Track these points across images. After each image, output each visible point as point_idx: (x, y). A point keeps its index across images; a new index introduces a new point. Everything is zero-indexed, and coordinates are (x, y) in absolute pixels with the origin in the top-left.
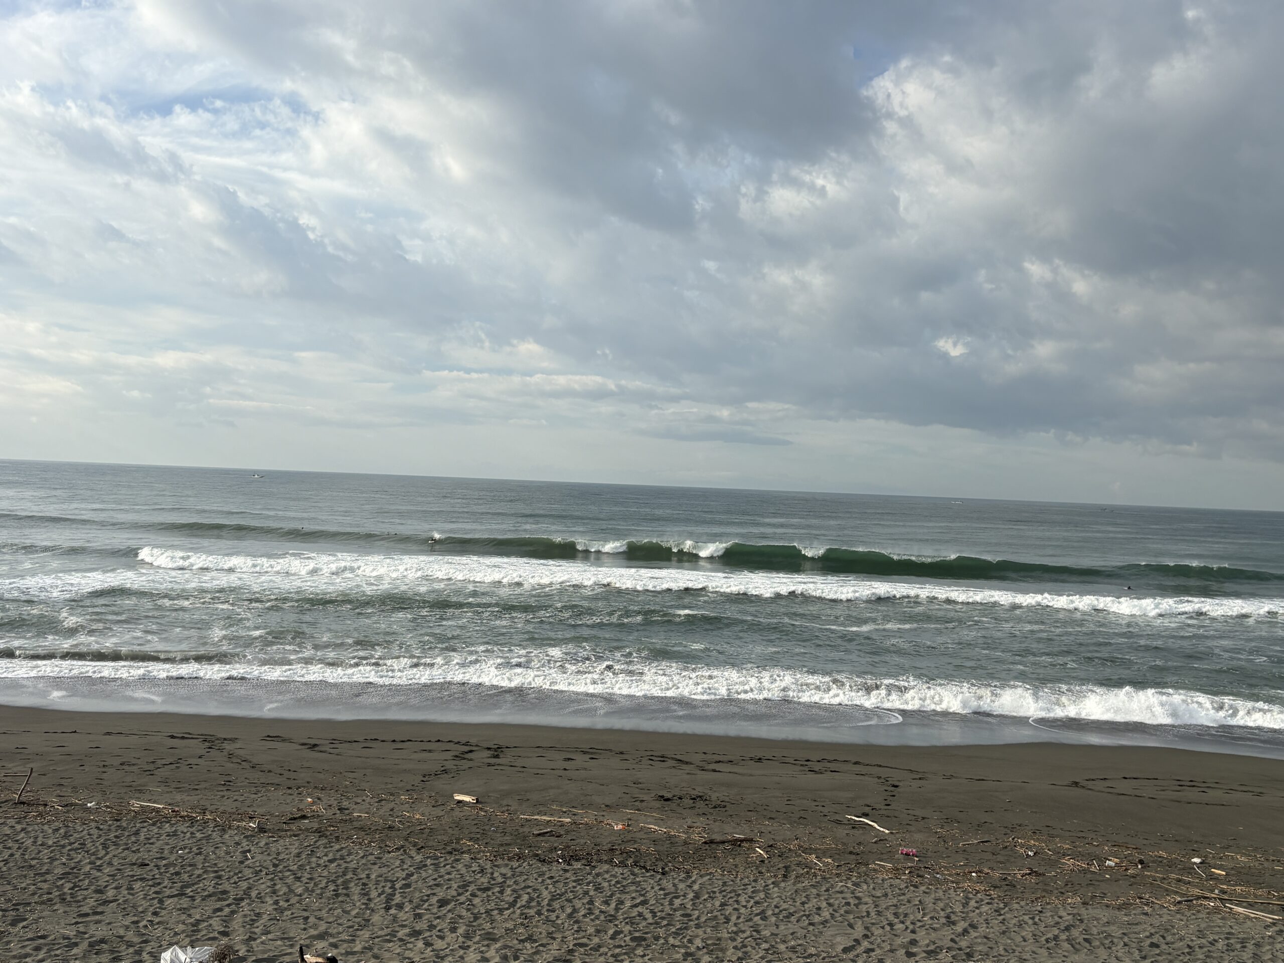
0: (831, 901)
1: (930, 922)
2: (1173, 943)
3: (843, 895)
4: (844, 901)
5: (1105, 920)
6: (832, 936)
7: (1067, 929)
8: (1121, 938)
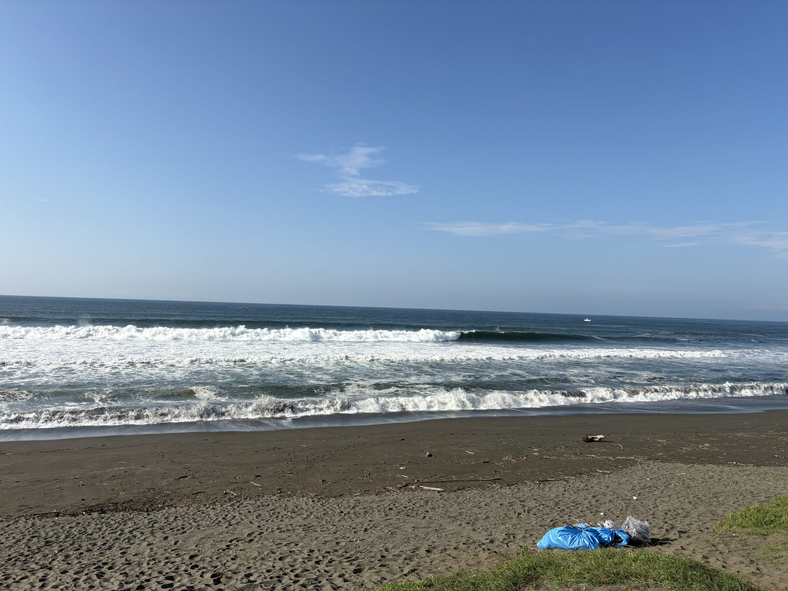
0: (241, 512)
1: (290, 515)
2: (398, 507)
3: (247, 508)
4: (248, 511)
5: (370, 501)
6: (242, 529)
7: (353, 508)
8: (377, 508)
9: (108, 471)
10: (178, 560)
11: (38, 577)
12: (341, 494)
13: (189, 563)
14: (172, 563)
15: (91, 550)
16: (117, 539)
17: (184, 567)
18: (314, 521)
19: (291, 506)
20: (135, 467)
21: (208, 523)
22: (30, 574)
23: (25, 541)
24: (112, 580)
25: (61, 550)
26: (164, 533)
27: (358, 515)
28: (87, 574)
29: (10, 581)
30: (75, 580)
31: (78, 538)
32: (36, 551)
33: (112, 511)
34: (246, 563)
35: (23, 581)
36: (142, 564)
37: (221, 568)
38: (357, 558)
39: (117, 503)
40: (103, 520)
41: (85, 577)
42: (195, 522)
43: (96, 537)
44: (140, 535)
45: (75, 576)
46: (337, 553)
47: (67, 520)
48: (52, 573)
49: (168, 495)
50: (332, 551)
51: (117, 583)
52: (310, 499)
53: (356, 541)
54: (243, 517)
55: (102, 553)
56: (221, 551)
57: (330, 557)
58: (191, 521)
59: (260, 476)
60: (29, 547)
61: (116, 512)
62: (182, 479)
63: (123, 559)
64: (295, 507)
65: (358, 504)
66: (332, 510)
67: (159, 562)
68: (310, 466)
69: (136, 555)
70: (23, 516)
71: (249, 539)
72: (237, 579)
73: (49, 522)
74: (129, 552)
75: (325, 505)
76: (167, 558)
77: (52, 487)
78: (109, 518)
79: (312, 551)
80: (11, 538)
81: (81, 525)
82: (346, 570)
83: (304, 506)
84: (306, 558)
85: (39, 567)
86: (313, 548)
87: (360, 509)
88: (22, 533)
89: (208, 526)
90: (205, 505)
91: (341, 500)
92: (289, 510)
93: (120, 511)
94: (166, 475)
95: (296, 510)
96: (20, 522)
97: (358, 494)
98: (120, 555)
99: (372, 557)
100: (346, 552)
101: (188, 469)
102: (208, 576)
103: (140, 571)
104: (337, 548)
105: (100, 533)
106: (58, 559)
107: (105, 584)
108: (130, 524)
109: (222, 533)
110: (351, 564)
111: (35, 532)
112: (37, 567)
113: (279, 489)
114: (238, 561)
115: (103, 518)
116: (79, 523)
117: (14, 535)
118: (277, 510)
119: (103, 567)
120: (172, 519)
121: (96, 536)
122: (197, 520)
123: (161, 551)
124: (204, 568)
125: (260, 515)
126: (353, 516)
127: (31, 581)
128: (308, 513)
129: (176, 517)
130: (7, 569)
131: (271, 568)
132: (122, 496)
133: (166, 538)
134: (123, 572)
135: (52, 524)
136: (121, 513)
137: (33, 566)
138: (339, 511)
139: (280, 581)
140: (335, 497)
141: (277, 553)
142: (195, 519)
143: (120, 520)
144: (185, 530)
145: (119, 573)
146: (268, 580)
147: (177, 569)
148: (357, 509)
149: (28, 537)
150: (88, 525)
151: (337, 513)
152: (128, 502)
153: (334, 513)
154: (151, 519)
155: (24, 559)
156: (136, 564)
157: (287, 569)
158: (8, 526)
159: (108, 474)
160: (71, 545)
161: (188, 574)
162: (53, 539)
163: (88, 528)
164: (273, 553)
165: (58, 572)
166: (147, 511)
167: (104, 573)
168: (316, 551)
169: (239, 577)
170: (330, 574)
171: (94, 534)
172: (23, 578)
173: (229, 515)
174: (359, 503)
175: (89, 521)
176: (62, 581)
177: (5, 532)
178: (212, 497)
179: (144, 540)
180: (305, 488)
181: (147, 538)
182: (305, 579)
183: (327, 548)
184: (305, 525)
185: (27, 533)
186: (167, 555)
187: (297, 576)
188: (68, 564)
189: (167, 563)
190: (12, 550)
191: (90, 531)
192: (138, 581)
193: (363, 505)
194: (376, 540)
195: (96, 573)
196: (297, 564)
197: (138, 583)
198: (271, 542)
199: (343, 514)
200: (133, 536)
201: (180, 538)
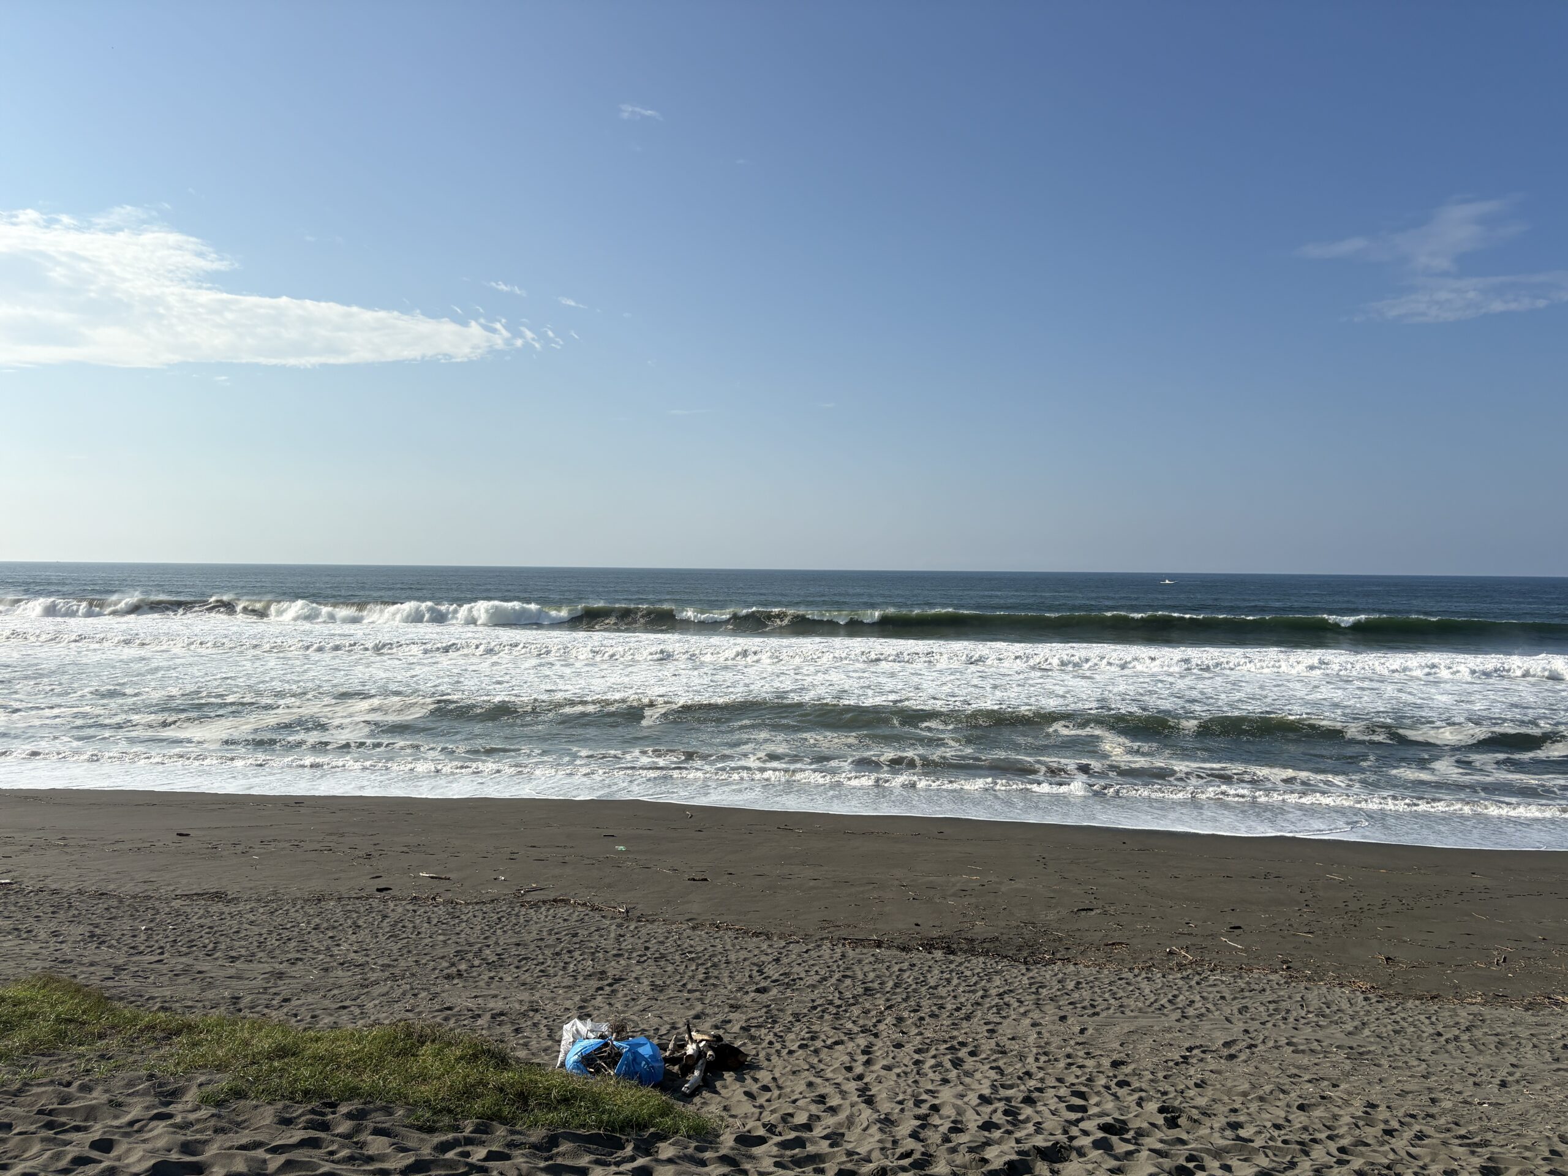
9: (953, 880)
10: (1090, 1063)
11: (858, 1046)
12: (1434, 993)
13: (1111, 1074)
14: (1080, 1067)
15: (937, 1016)
16: (978, 1004)
17: (1102, 1081)
18: (1371, 1042)
19: (1315, 1003)
20: (997, 880)
21: (1140, 1005)
22: (846, 1038)
23: (833, 980)
24: (978, 1075)
25: (890, 1007)
26: (1059, 1008)
27: (1482, 1047)
28: (934, 1057)
29: (818, 1044)
30: (917, 1063)
31: (915, 991)
32: (851, 1001)
33: (965, 952)
34: (1226, 1099)
35: (837, 1047)
36: (1026, 1058)
37: (1175, 1098)
38: (1485, 1144)
39: (973, 940)
40: (952, 966)
41: (932, 1062)
42: (1115, 999)
43: (944, 994)
44: (1016, 1004)
45: (916, 1057)
46: (1434, 1123)
47: (895, 957)
48: (880, 1044)
49: (1060, 939)
50: (1423, 1114)
51: (987, 1083)
52: (1358, 993)
53: (1480, 1104)
54: (1210, 1006)
55: (956, 1025)
56: (1171, 1064)
57: (1417, 1127)
58: (1107, 996)
59: (1239, 928)
60: (840, 993)
61: (972, 955)
62: (1084, 913)
63: (993, 1042)
64: (1324, 1006)
65: (1479, 1023)
66: (1415, 1026)
67: (1056, 1060)
68: (1352, 921)
69: (1013, 1039)
70: (827, 938)
71: (1226, 1052)
72: (1212, 1128)
73: (868, 954)
74: (1001, 1031)
75: (1395, 1011)
76: (1069, 1056)
77: (867, 896)
78: (961, 964)
79: (1374, 1106)
80: (812, 973)
81: (916, 968)
82: (1460, 1163)
83: (1345, 1005)
84: (1359, 1118)
85: (859, 1029)
86: (1375, 1099)
87: (1486, 1034)
88: (828, 967)
89: (1140, 1010)
90: (1131, 970)
91: (1436, 1007)
92: (1311, 1009)
93: (980, 955)
94: (1054, 901)
95: (1328, 1011)
96: (824, 947)
97: (1479, 1000)
98: (986, 1034)
99: (1527, 1148)
100: (1457, 1124)
101: (1093, 896)
102: (1152, 1106)
103: (1024, 1070)
104: (1434, 1110)
105: (950, 989)
106: (887, 1022)
107: (967, 1080)
108: (997, 981)
109: (1169, 1030)
110: (1473, 1153)
111: (848, 968)
112: (856, 1029)
113: (1284, 962)
114: (1209, 1092)
115: (951, 962)
116: (914, 965)
117: (817, 968)
118: (1284, 1005)
119: (960, 1050)
120: (1071, 985)
121: (942, 991)
122: (1118, 996)
123: (1056, 1041)
124: (1142, 1090)
125: (1246, 1007)
126: (1468, 1047)
127: (849, 1050)
128: (1356, 1023)
129: (1079, 983)
130: (812, 1024)
131: (1281, 1122)
132: (980, 929)
133: (1063, 1018)
134: (994, 1065)
135: (872, 959)
136: (981, 959)
137: (850, 1025)
138: (1433, 1031)
139: (1307, 1154)
140: (1420, 998)
141: (1293, 1095)
142: (1115, 993)
143: (980, 970)
144: (1098, 1010)
145: (989, 1066)
146: (1279, 1144)
147: (1089, 1080)
148: (1478, 1033)
149: (837, 976)
150: (928, 971)
151: (1425, 1035)
152: (992, 940)
153: (1419, 1032)
154: (1032, 978)
155: (834, 1012)
156: (1016, 1056)
157: (1320, 1131)
158: (806, 952)
159: (954, 885)
160: (905, 1000)
161: (1112, 1094)
162: (876, 985)
163: (929, 976)
164: (1284, 1092)
165: (888, 1043)
166: (1026, 963)
167: (962, 1060)
168: (1382, 1108)
169: (1216, 1125)
170: (1421, 1163)
171: (940, 988)
172: (836, 1043)
173: (1181, 997)
174: (1483, 1021)
175: (930, 963)
176: (897, 1060)
177: (804, 962)
178: (1144, 956)
179: (1025, 1014)
180: (1345, 968)
181: (1029, 1011)
182: (1361, 1161)
183: (1407, 1105)
184: (1351, 1048)
185: (835, 968)
186: (1069, 1050)
187: (1342, 1150)
188: (903, 1033)
189: (1070, 1064)
190: (816, 992)
191: (932, 983)
192: (1022, 1087)
193: (1491, 1028)
194: (1532, 1112)
195: (949, 1057)
196: (1341, 1126)
197: (1022, 1091)
198: (1274, 1068)
199: (1442, 1039)
200: (1005, 1004)
201: (1091, 1024)
